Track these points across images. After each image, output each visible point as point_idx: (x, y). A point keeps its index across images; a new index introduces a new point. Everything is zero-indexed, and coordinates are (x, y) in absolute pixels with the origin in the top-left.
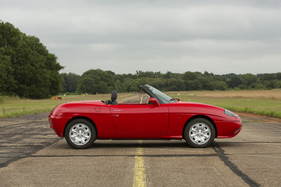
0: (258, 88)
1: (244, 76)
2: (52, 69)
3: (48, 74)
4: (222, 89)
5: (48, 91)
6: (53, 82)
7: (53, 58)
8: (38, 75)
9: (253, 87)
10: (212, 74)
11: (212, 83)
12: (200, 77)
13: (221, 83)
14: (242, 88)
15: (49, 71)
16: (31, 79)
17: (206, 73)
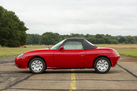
0: (135, 43)
1: (127, 37)
2: (22, 30)
3: (19, 33)
4: (115, 43)
5: (19, 43)
6: (22, 37)
7: (22, 24)
8: (13, 33)
9: (132, 43)
10: (110, 36)
11: (110, 40)
12: (104, 37)
13: (115, 40)
14: (126, 43)
15: (20, 31)
16: (9, 35)
17: (107, 35)
